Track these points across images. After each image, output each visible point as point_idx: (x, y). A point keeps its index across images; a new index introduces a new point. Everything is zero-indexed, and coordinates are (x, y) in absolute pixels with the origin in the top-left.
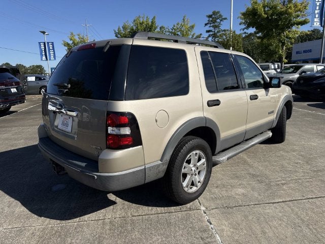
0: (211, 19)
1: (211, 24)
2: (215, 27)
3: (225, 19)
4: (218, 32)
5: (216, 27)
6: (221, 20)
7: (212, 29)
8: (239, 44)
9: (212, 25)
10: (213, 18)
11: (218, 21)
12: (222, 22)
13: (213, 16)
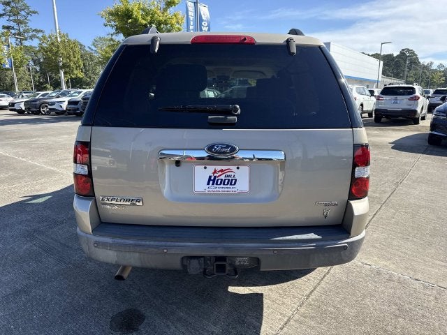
0: (9, 8)
1: (10, 16)
2: (19, 22)
3: (34, 12)
4: (26, 31)
5: (21, 23)
6: (28, 14)
7: (12, 24)
8: (76, 55)
9: (11, 18)
10: (13, 7)
11: (23, 13)
12: (29, 17)
13: (12, 4)
